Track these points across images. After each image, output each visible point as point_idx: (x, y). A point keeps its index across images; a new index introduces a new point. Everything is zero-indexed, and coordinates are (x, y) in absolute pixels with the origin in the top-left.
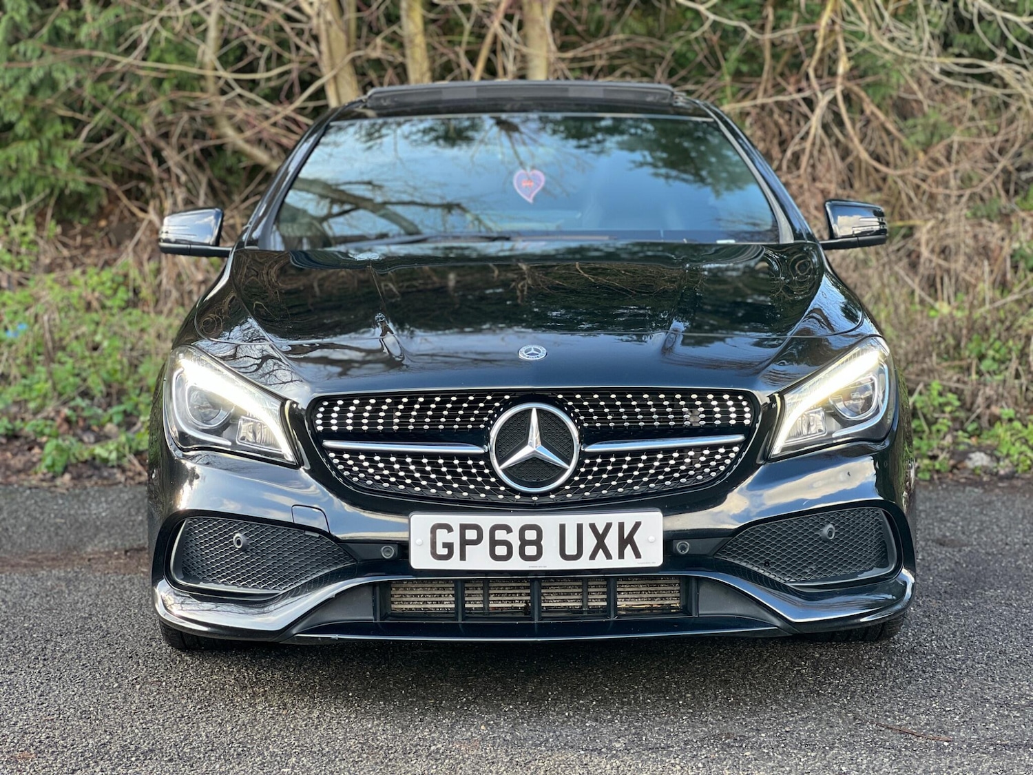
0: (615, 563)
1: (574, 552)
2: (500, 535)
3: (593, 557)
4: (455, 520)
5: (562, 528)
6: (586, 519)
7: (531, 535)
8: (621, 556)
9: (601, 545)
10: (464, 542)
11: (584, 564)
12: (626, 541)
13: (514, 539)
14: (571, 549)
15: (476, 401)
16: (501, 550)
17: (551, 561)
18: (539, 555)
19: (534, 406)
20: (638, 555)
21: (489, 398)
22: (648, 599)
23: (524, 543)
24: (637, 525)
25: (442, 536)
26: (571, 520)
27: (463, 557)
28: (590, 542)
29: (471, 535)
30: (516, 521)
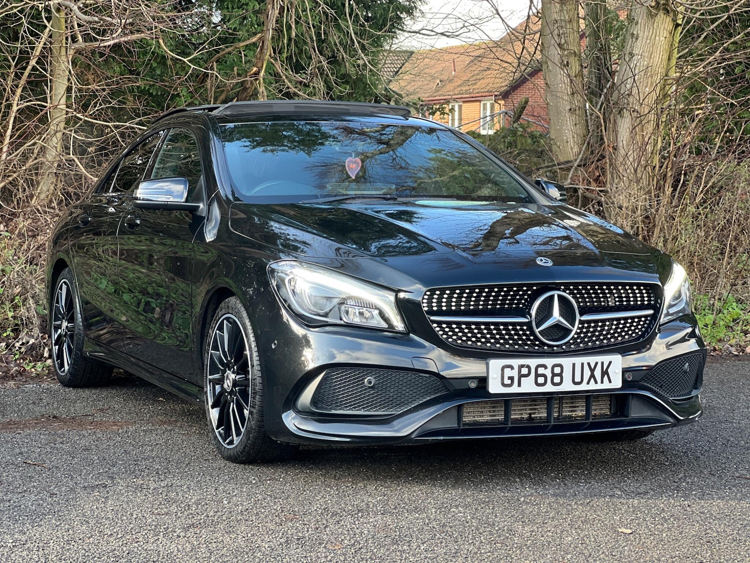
0: (599, 386)
1: (579, 380)
2: (541, 371)
3: (588, 383)
4: (516, 362)
5: (574, 365)
6: (586, 359)
7: (557, 370)
8: (602, 382)
9: (592, 375)
10: (521, 376)
11: (583, 387)
12: (605, 373)
13: (548, 373)
15: (518, 291)
16: (541, 380)
17: (567, 386)
18: (561, 382)
19: (555, 293)
20: (610, 381)
21: (525, 288)
23: (554, 375)
24: (610, 363)
25: (508, 372)
26: (578, 360)
27: (519, 385)
28: (587, 373)
29: (524, 371)
30: (549, 362)
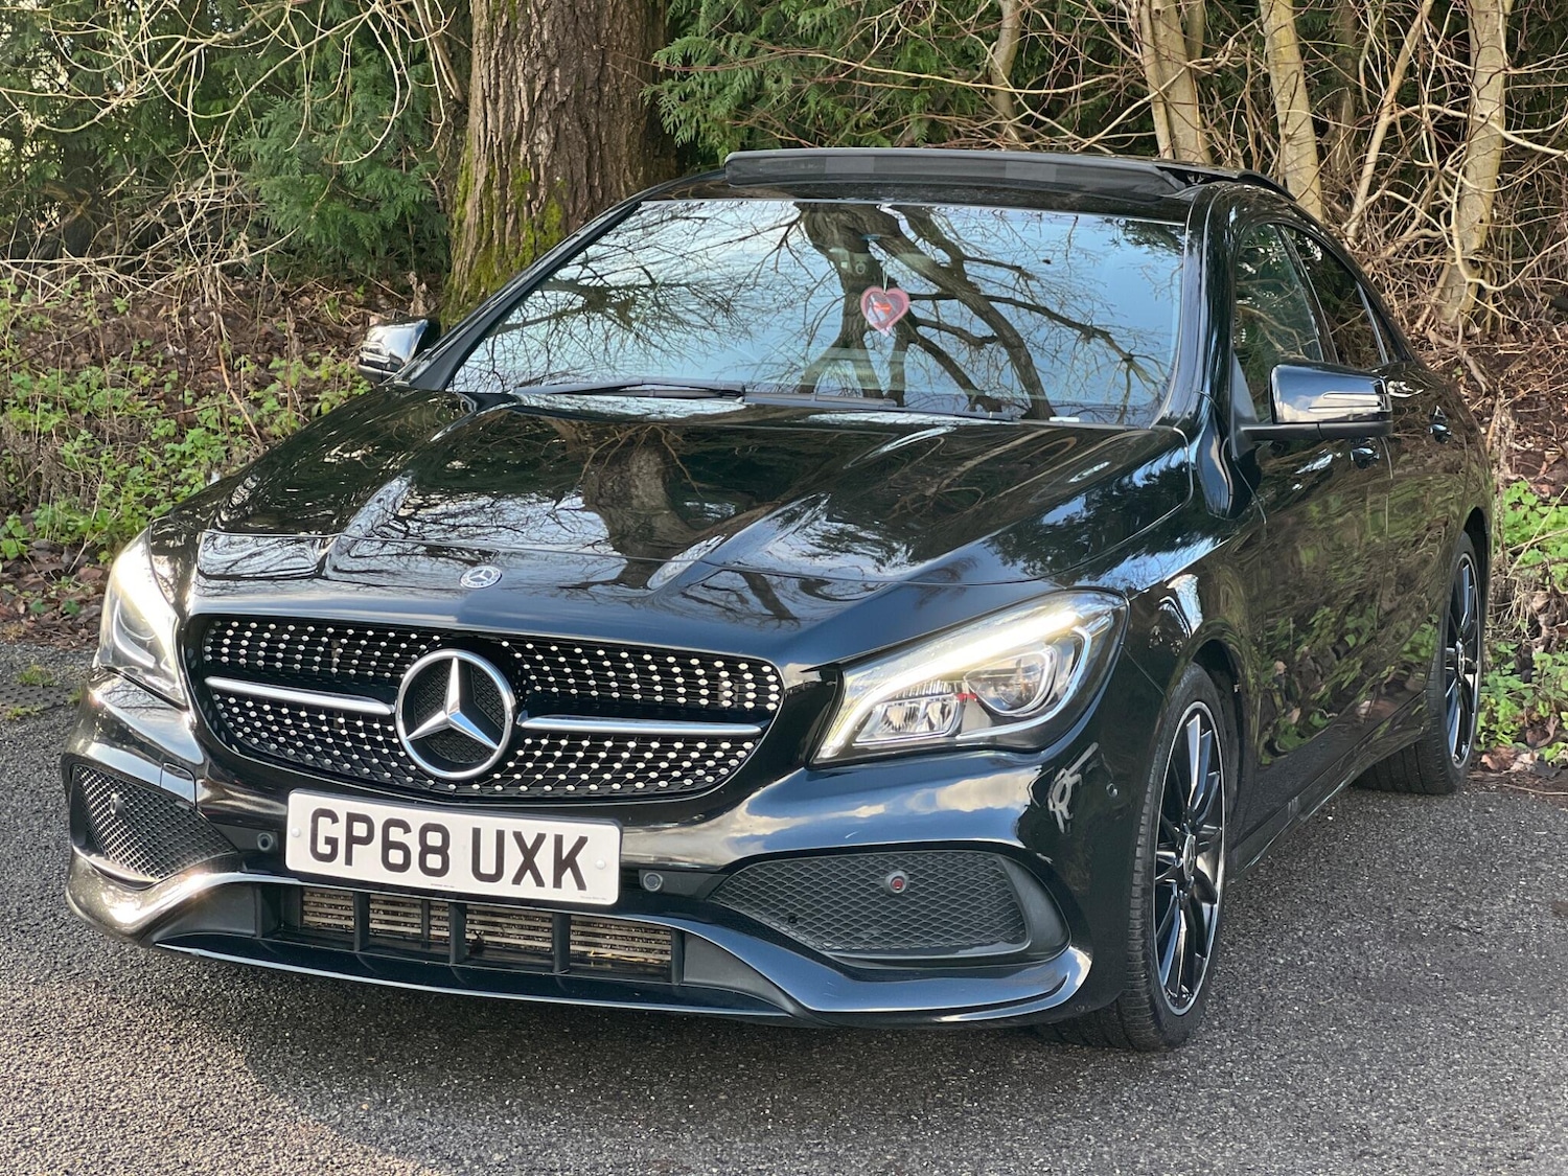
0: (548, 893)
1: (493, 871)
2: (396, 834)
3: (517, 880)
4: (342, 806)
5: (476, 833)
6: (510, 824)
7: (434, 839)
8: (557, 883)
9: (529, 864)
10: (352, 840)
11: (503, 888)
12: (565, 863)
13: (412, 841)
14: (488, 866)
15: (398, 640)
16: (396, 857)
17: (460, 880)
18: (443, 871)
19: (454, 654)
20: (581, 885)
21: (414, 636)
22: (642, 950)
23: (426, 850)
24: (582, 841)
25: (326, 827)
26: (489, 824)
27: (349, 861)
28: (514, 858)
29: (360, 829)
30: (417, 817)
